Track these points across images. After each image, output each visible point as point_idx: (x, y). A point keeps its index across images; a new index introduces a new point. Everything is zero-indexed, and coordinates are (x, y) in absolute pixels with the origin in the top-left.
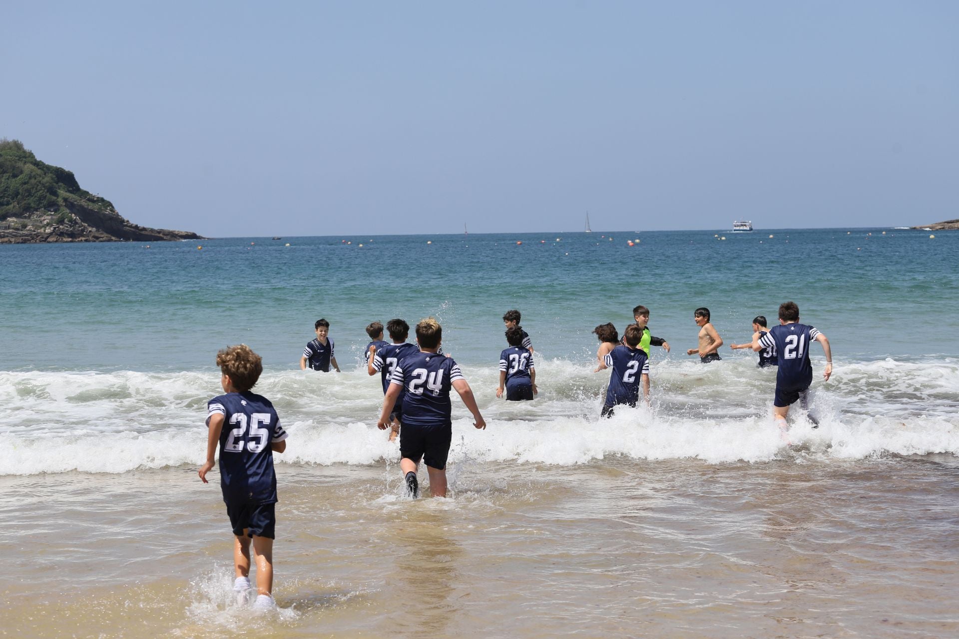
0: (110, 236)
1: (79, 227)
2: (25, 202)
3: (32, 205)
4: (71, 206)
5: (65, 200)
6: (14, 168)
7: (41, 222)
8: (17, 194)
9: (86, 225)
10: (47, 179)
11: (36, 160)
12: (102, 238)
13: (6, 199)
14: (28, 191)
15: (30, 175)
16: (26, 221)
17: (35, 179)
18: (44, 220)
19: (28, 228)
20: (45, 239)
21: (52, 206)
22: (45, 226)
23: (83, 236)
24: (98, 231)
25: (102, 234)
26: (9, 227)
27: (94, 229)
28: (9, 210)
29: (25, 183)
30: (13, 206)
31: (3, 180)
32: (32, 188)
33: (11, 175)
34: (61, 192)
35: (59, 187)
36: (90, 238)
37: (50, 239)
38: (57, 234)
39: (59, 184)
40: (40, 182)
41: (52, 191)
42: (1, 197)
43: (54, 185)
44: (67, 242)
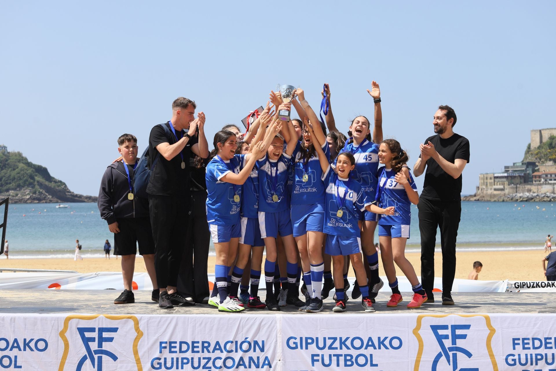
0: (58, 200)
1: (44, 195)
2: (18, 183)
3: (21, 184)
4: (41, 185)
5: (38, 182)
6: (14, 165)
7: (25, 193)
8: (14, 179)
9: (47, 194)
10: (30, 171)
11: (28, 162)
12: (54, 201)
13: (9, 181)
14: (19, 177)
15: (21, 169)
16: (18, 192)
17: (23, 171)
18: (27, 192)
19: (18, 196)
20: (25, 202)
21: (31, 185)
22: (26, 195)
23: (45, 200)
24: (53, 197)
25: (54, 199)
27: (50, 197)
28: (10, 186)
30: (13, 185)
31: (8, 172)
32: (22, 175)
33: (12, 169)
34: (37, 178)
35: (36, 176)
36: (48, 201)
37: (28, 202)
38: (32, 199)
39: (37, 174)
40: (25, 173)
41: (32, 177)
42: (6, 181)
43: (33, 174)
44: (36, 203)
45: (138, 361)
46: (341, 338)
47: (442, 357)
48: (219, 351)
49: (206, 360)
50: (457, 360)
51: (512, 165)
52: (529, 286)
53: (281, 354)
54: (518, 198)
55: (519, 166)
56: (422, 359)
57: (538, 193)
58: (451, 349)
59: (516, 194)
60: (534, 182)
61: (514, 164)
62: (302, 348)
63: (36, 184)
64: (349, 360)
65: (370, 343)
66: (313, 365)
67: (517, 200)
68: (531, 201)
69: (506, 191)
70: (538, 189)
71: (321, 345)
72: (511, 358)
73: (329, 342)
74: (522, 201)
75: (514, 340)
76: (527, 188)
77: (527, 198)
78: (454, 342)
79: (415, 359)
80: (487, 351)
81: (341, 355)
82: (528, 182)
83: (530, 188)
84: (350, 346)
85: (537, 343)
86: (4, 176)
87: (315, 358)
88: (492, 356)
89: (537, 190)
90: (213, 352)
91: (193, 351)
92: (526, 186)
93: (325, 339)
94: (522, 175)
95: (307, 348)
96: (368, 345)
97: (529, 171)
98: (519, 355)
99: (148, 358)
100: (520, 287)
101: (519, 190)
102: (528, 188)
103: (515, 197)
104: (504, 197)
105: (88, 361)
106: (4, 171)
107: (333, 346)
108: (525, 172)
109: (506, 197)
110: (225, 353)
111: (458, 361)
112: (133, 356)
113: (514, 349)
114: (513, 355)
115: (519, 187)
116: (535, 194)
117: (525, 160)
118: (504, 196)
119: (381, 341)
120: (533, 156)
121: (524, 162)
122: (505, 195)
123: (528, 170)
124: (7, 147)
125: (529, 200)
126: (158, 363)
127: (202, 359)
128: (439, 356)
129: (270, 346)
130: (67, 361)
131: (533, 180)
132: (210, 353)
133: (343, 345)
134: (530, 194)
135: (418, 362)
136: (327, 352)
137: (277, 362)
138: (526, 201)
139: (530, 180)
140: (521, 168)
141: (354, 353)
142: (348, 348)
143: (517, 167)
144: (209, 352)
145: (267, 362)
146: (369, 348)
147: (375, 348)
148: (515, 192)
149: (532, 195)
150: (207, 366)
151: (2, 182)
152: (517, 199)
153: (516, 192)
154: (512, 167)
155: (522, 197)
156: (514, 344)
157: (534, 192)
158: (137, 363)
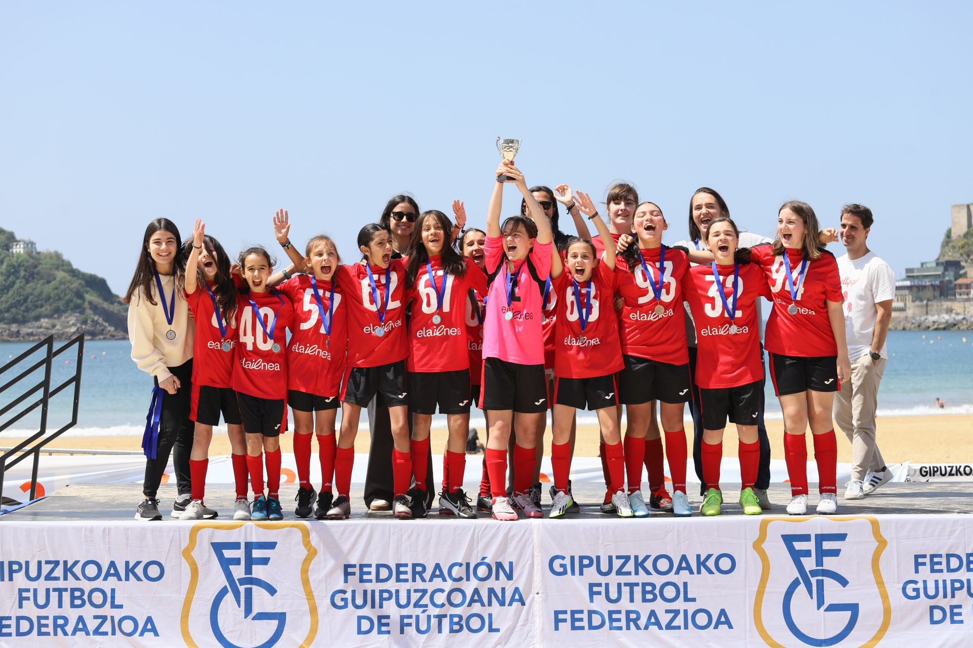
1: (100, 326)
2: (56, 305)
3: (61, 307)
4: (96, 308)
5: (91, 303)
6: (48, 275)
7: (67, 322)
8: (48, 298)
9: (106, 324)
10: (76, 284)
12: (118, 336)
13: (40, 302)
14: (58, 295)
15: (61, 281)
16: (55, 321)
17: (65, 284)
18: (70, 320)
19: (56, 328)
21: (77, 308)
22: (71, 326)
23: (103, 334)
24: (116, 329)
26: (41, 327)
27: (113, 329)
28: (42, 311)
31: (38, 286)
32: (62, 292)
33: (45, 281)
34: (88, 297)
35: (87, 292)
36: (108, 336)
39: (88, 289)
40: (68, 287)
41: (79, 295)
42: (35, 301)
43: (82, 290)
45: (310, 595)
46: (636, 557)
47: (800, 586)
48: (440, 579)
49: (419, 594)
50: (823, 591)
51: (919, 266)
52: (943, 472)
53: (541, 584)
54: (930, 324)
55: (931, 268)
56: (767, 590)
57: (965, 314)
58: (814, 573)
59: (926, 317)
60: (958, 297)
61: (922, 264)
62: (573, 573)
63: (86, 308)
64: (649, 592)
65: (684, 565)
66: (592, 600)
67: (929, 327)
68: (952, 329)
69: (910, 312)
70: (965, 308)
71: (604, 567)
72: (910, 587)
73: (617, 564)
74: (936, 329)
75: (917, 557)
76: (945, 307)
77: (946, 324)
78: (819, 562)
79: (756, 590)
80: (872, 576)
81: (637, 584)
82: (947, 296)
83: (951, 307)
84: (651, 569)
85: (954, 563)
86: (32, 294)
87: (595, 589)
88: (880, 583)
89: (963, 309)
90: (431, 580)
91: (398, 580)
92: (943, 303)
93: (610, 558)
94: (936, 284)
95: (581, 573)
96: (680, 568)
97: (949, 276)
98: (925, 582)
99: (326, 590)
100: (928, 475)
101: (931, 310)
102: (947, 307)
103: (924, 322)
104: (905, 322)
105: (230, 597)
106: (31, 284)
107: (624, 570)
108: (942, 279)
109: (909, 322)
110: (449, 581)
111: (825, 592)
112: (301, 588)
113: (917, 571)
114: (915, 582)
115: (932, 305)
116: (960, 317)
117: (942, 257)
118: (906, 320)
119: (701, 561)
120: (956, 250)
121: (941, 260)
122: (908, 319)
123: (947, 276)
124: (35, 244)
125: (949, 327)
126: (342, 599)
127: (412, 591)
128: (795, 584)
129: (523, 570)
130: (195, 596)
131: (955, 292)
132: (426, 582)
133: (640, 568)
134: (950, 316)
135: (760, 593)
136: (613, 580)
137: (534, 597)
138: (945, 329)
139: (951, 292)
140: (935, 271)
141: (658, 580)
142: (648, 573)
143: (928, 269)
144: (423, 580)
145: (517, 597)
146: (682, 572)
147: (691, 572)
148: (925, 313)
149: (954, 319)
150: (421, 603)
151: (28, 304)
152: (928, 325)
153: (927, 314)
154: (918, 270)
155: (937, 322)
156: (917, 565)
157: (957, 314)
158: (308, 599)
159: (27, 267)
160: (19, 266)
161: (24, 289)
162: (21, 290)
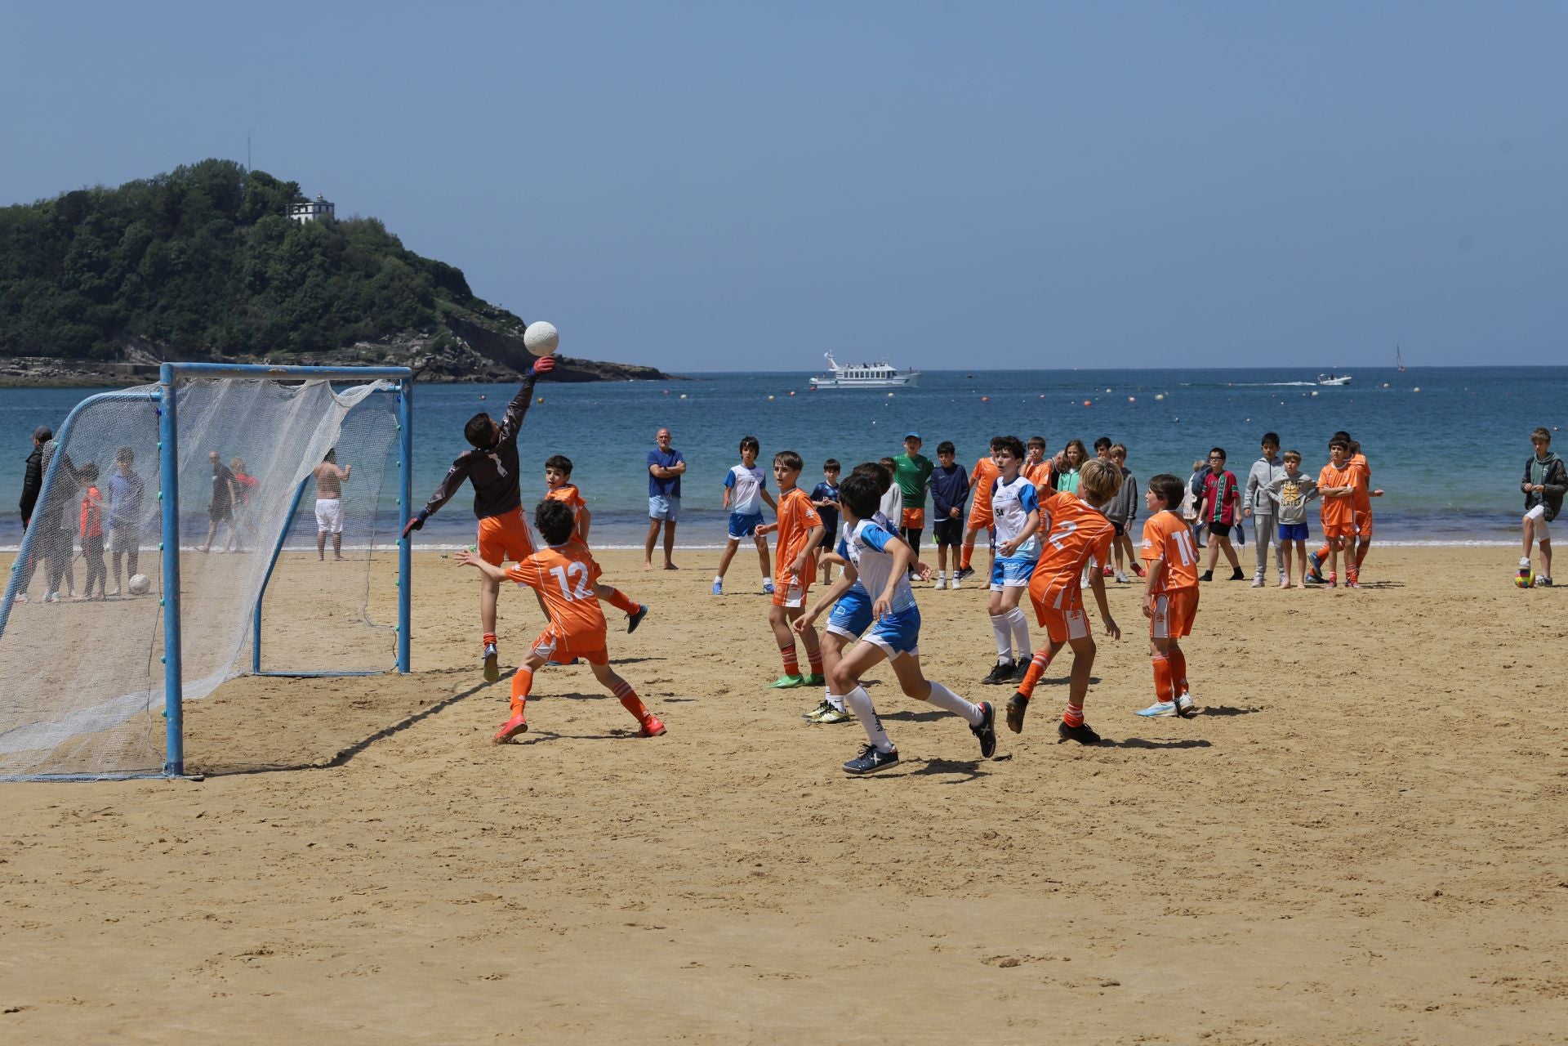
0: (515, 372)
1: (468, 358)
2: (382, 318)
3: (395, 322)
4: (455, 324)
5: (447, 314)
6: (368, 262)
7: (408, 349)
8: (372, 304)
9: (479, 354)
10: (418, 281)
11: (403, 250)
12: (501, 375)
13: (354, 312)
14: (388, 299)
15: (392, 274)
16: (385, 347)
17: (400, 280)
18: (413, 346)
21: (425, 324)
22: (414, 357)
23: (473, 372)
24: (496, 364)
25: (501, 369)
26: (357, 358)
27: (490, 362)
28: (359, 330)
29: (385, 288)
30: (366, 324)
31: (350, 282)
32: (395, 294)
33: (363, 274)
34: (440, 303)
35: (437, 294)
36: (484, 376)
37: (421, 378)
38: (432, 370)
39: (439, 289)
40: (407, 285)
41: (426, 300)
42: (347, 309)
43: (430, 291)
44: (447, 382)
86: (338, 297)
106: (334, 279)
124: (333, 205)
151: (333, 315)
159: (327, 247)
160: (313, 245)
161: (323, 288)
162: (320, 290)
